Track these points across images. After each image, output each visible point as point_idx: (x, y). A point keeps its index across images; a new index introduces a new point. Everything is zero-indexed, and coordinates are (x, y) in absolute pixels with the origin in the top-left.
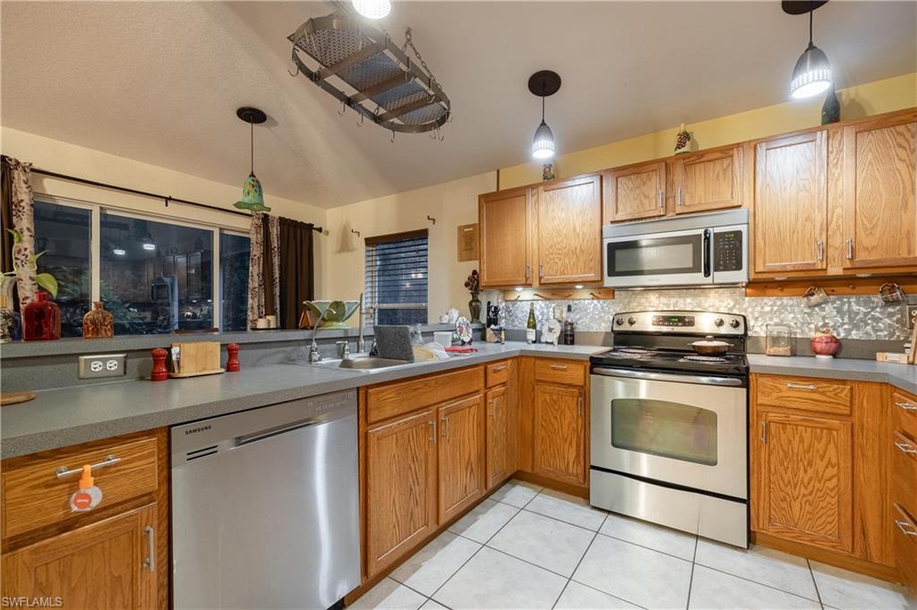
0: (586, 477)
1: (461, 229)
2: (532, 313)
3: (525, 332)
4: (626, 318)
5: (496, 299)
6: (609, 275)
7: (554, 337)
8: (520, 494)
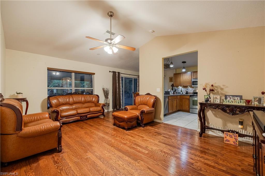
0: (189, 109)
1: (170, 77)
2: (181, 90)
3: (180, 93)
4: (195, 91)
5: (176, 88)
6: (193, 85)
7: (185, 93)
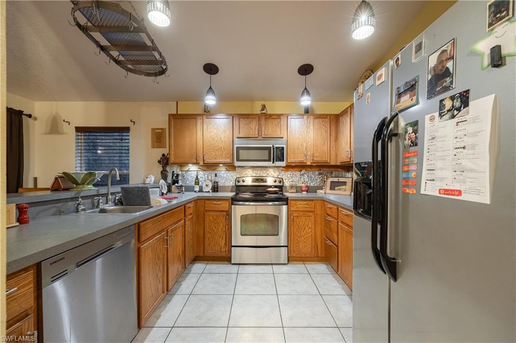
0: (230, 251)
1: (153, 130)
2: (197, 177)
3: (193, 187)
4: (241, 180)
5: (177, 170)
6: (237, 161)
7: (209, 189)
8: (198, 267)
